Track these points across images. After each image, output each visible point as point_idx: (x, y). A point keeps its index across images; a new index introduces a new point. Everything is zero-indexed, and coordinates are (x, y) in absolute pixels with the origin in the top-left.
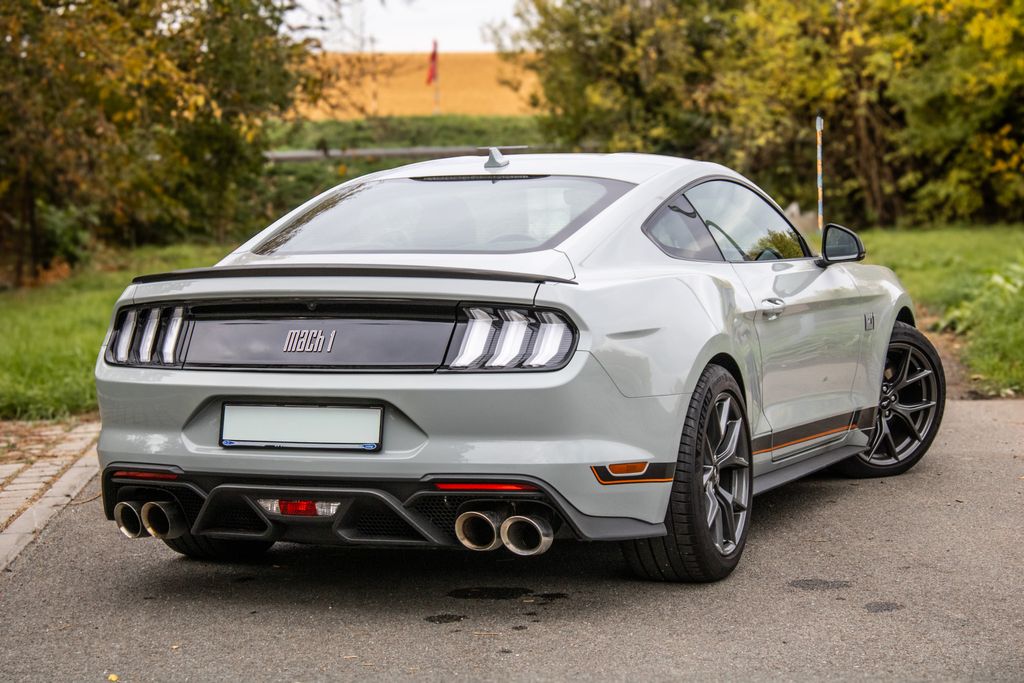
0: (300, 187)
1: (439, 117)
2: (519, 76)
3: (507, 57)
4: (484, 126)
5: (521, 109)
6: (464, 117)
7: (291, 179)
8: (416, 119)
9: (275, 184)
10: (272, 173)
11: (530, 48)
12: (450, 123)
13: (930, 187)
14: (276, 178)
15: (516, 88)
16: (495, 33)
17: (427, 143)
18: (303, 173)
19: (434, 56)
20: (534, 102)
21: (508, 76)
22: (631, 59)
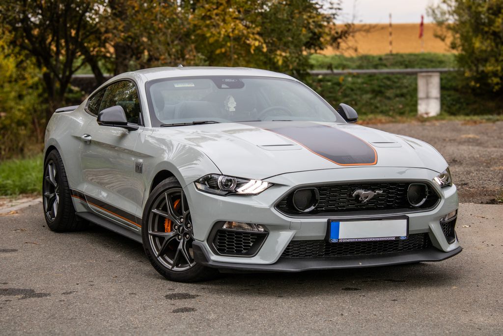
0: (333, 88)
1: (423, 54)
2: (445, 33)
3: (440, 24)
4: (443, 59)
5: (445, 50)
6: (435, 54)
7: (329, 84)
8: (411, 55)
9: (321, 86)
10: (320, 81)
11: (452, 20)
12: (426, 57)
14: (322, 83)
15: (443, 40)
16: (433, 11)
17: (413, 67)
18: (335, 81)
19: (422, 24)
20: (453, 46)
21: (439, 33)
22: (497, 24)
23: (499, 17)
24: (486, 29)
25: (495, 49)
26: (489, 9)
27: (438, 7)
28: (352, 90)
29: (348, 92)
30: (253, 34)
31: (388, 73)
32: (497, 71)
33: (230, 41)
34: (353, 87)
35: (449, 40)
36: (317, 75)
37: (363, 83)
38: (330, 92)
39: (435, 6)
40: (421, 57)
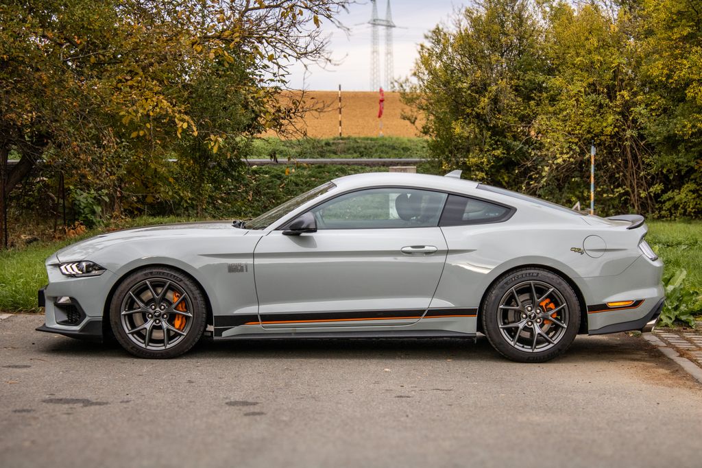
0: (272, 182)
1: (382, 138)
2: (416, 114)
4: (409, 145)
6: (398, 139)
7: (267, 176)
10: (255, 172)
12: (387, 143)
13: (670, 194)
15: (413, 122)
19: (382, 100)
20: (426, 131)
21: (409, 113)
22: (482, 104)
23: (485, 96)
24: (468, 111)
25: (479, 136)
26: (472, 85)
27: (407, 80)
28: (297, 185)
29: (292, 187)
30: (180, 112)
31: (341, 163)
32: (482, 163)
33: (149, 121)
34: (298, 181)
35: (420, 123)
36: (251, 164)
37: (310, 176)
38: (268, 187)
39: (403, 79)
40: (381, 142)
